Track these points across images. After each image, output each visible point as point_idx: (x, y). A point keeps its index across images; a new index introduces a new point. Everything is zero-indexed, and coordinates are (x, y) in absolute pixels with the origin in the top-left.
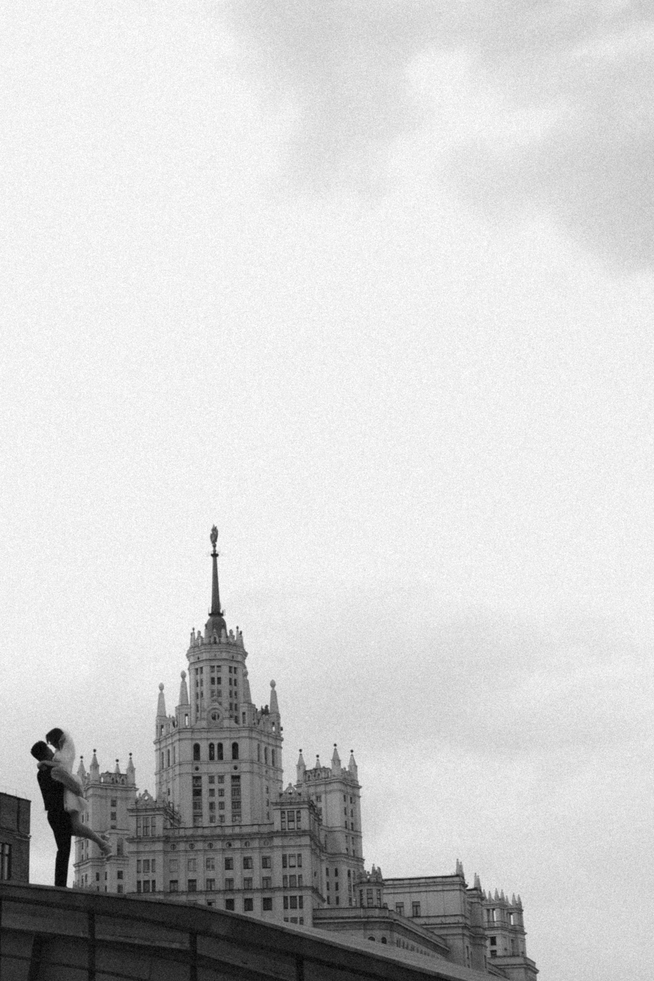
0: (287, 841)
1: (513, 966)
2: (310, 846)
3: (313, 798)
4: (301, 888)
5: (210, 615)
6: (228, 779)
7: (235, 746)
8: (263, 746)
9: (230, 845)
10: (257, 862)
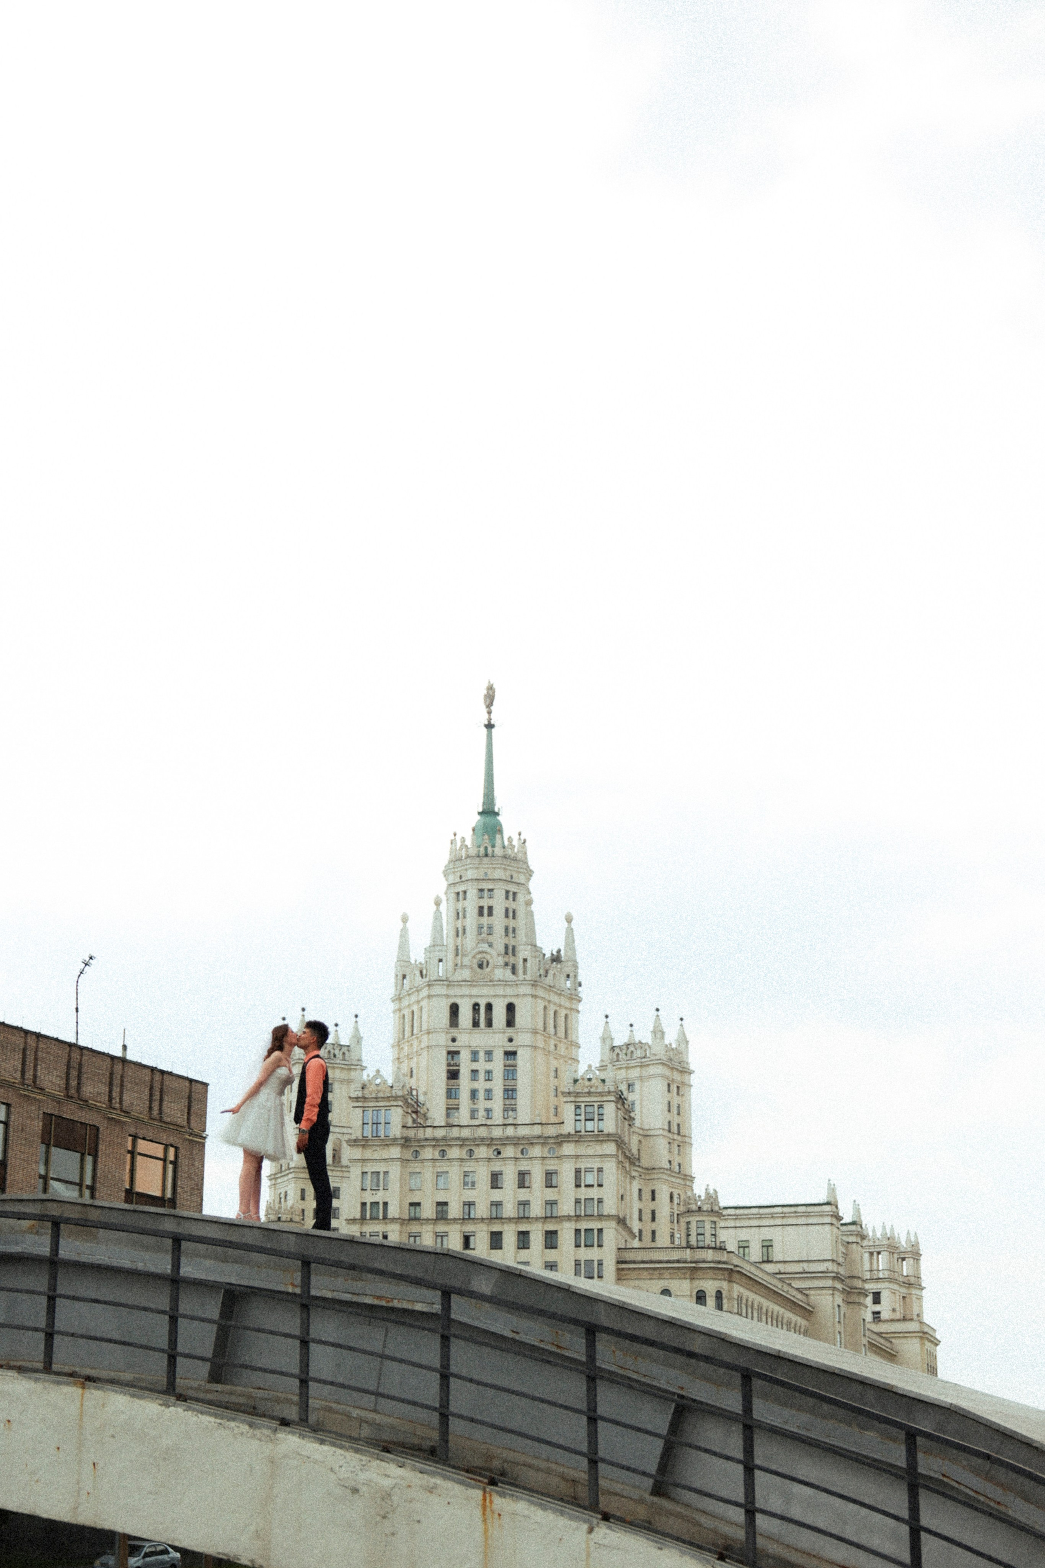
0: (582, 1150)
1: (905, 1335)
2: (616, 1156)
3: (623, 1087)
4: (601, 1217)
5: (480, 813)
6: (499, 1055)
7: (511, 1008)
8: (552, 1009)
9: (499, 1153)
10: (537, 1178)
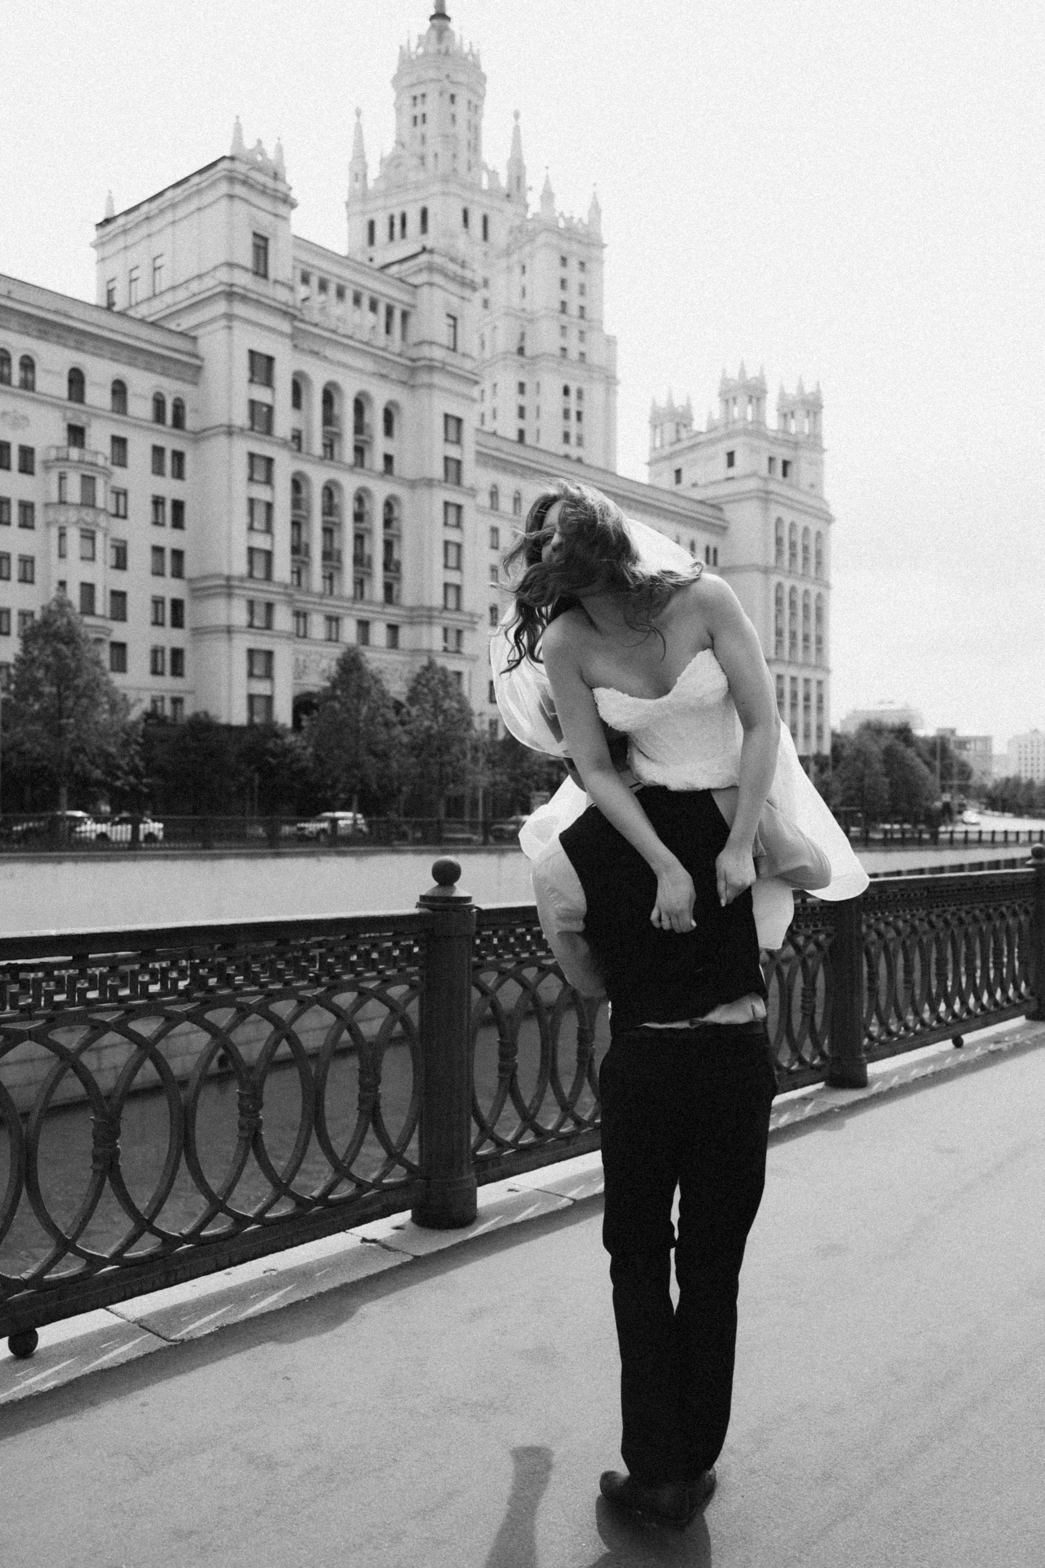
7: (424, 213)
